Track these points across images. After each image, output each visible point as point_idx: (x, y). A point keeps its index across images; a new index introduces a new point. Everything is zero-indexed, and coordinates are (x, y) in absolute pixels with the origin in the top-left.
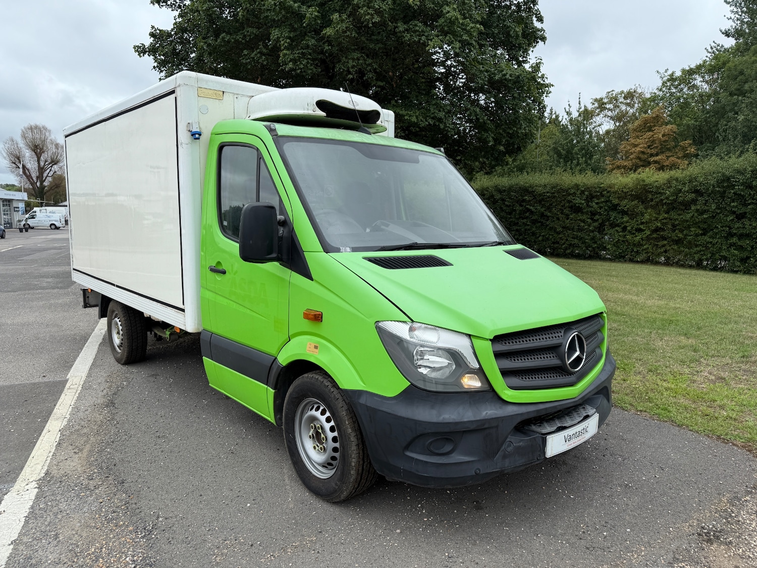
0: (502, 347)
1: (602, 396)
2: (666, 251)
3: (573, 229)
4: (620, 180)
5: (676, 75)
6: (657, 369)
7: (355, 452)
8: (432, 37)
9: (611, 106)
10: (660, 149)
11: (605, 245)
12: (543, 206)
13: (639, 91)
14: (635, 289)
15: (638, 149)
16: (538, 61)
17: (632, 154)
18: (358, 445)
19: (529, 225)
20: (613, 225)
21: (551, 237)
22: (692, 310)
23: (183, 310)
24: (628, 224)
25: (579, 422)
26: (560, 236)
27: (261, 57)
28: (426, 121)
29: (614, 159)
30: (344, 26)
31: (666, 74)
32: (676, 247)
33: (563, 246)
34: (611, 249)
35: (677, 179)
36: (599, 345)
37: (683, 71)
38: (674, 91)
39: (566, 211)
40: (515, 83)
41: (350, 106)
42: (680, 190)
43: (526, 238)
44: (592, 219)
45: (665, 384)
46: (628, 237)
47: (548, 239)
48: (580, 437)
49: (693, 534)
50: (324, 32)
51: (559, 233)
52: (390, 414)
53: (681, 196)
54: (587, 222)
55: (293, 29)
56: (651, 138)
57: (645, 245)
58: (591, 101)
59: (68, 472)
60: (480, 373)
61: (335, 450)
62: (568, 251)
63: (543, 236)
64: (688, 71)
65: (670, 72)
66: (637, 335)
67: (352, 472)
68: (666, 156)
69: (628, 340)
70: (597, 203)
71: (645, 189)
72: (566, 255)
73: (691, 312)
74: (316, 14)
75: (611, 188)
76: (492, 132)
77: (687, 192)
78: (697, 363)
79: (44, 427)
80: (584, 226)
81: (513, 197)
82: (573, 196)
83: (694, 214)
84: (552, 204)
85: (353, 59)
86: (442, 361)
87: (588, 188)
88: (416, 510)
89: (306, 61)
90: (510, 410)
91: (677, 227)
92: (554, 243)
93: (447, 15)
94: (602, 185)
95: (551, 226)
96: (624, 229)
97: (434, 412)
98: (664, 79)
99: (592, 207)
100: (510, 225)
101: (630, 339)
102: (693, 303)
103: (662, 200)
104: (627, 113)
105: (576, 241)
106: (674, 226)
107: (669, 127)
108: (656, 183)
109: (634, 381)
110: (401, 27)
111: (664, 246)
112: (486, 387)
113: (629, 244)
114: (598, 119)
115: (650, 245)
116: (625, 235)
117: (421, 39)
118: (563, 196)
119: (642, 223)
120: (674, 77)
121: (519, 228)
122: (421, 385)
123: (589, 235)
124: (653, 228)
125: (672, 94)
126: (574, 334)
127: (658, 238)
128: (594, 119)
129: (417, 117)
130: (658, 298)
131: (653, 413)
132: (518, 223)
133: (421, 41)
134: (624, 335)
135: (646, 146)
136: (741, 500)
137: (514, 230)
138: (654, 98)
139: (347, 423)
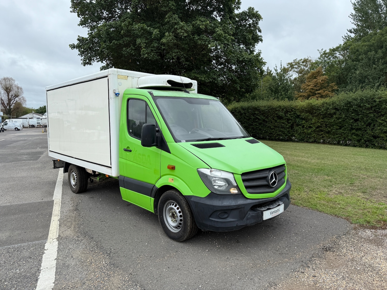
0: (245, 177)
1: (285, 197)
2: (323, 137)
3: (279, 127)
4: (300, 104)
5: (327, 52)
6: (313, 190)
7: (189, 220)
8: (211, 42)
9: (296, 66)
10: (321, 87)
11: (294, 134)
12: (264, 116)
13: (310, 59)
14: (307, 155)
15: (310, 87)
16: (259, 52)
17: (307, 89)
18: (190, 217)
19: (258, 125)
20: (298, 125)
21: (268, 131)
22: (332, 164)
23: (111, 167)
24: (305, 124)
25: (276, 207)
26: (273, 130)
27: (131, 51)
28: (209, 80)
29: (298, 92)
30: (171, 38)
31: (322, 51)
32: (327, 135)
33: (275, 135)
34: (297, 136)
35: (326, 103)
36: (284, 177)
37: (330, 50)
38: (326, 59)
39: (276, 118)
40: (249, 62)
41: (181, 82)
42: (328, 108)
43: (256, 132)
44: (288, 122)
45: (316, 196)
46: (305, 130)
47: (267, 132)
48: (277, 213)
49: (321, 249)
50: (162, 41)
51: (272, 129)
52: (203, 204)
53: (329, 111)
54: (286, 123)
55: (147, 39)
56: (316, 82)
57: (313, 134)
58: (287, 64)
59: (68, 235)
60: (237, 187)
61: (181, 220)
62: (277, 138)
63: (265, 130)
64: (332, 49)
65: (324, 50)
66: (306, 176)
67: (189, 228)
68: (324, 91)
69: (302, 178)
70: (290, 115)
71: (312, 108)
72: (276, 139)
73: (331, 165)
74: (158, 32)
75: (296, 107)
76: (239, 84)
77: (332, 109)
78: (331, 187)
79: (51, 219)
80: (284, 126)
81: (250, 112)
82: (278, 112)
83: (335, 119)
84: (268, 115)
85: (175, 52)
86: (222, 183)
87: (285, 107)
88: (213, 243)
89: (153, 53)
90: (249, 201)
91: (328, 126)
92: (270, 134)
93: (218, 32)
94: (292, 106)
95: (268, 126)
96: (303, 127)
97: (220, 202)
98: (321, 53)
99: (287, 116)
100: (249, 125)
101: (303, 177)
102: (332, 161)
103: (320, 113)
104: (304, 70)
105: (280, 133)
106: (326, 125)
107: (324, 76)
108: (317, 105)
109: (303, 195)
110: (196, 37)
111: (322, 134)
112: (240, 193)
113: (306, 134)
114: (291, 73)
115: (315, 134)
116: (304, 130)
117: (205, 43)
118: (274, 111)
119: (311, 124)
120: (326, 53)
121: (253, 127)
122: (215, 192)
123: (286, 130)
124: (317, 126)
125: (325, 61)
126: (272, 172)
127: (320, 131)
128: (289, 73)
129: (204, 78)
130: (317, 159)
131: (310, 207)
132: (252, 124)
133: (206, 44)
134: (300, 176)
135: (313, 86)
136: (341, 237)
137: (251, 128)
138: (317, 63)
139: (186, 209)
